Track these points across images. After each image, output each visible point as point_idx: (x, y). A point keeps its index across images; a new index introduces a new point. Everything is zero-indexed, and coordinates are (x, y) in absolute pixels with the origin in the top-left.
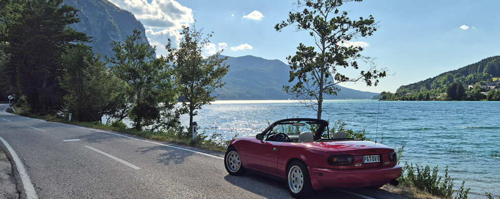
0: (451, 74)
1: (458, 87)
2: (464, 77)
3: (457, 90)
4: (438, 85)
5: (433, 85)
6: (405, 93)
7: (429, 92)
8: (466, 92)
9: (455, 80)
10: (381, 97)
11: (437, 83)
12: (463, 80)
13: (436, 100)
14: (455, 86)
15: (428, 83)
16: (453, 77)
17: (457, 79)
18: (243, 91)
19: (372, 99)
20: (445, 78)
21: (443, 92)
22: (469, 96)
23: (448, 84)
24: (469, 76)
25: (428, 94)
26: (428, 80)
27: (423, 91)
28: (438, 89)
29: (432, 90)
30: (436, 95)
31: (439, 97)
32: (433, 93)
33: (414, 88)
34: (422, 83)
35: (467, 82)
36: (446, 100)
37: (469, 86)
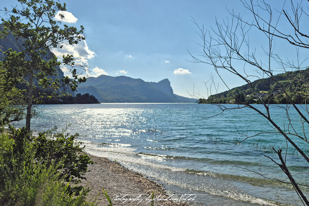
0: (238, 89)
1: (241, 96)
2: (245, 90)
3: (241, 98)
4: (231, 95)
5: (228, 95)
6: (212, 99)
7: (226, 99)
8: (246, 99)
9: (240, 92)
10: (199, 102)
11: (230, 94)
12: (244, 92)
13: (229, 103)
14: (239, 95)
15: (225, 94)
16: (239, 90)
17: (241, 91)
18: (119, 97)
19: (195, 103)
20: (234, 91)
21: (233, 99)
22: (247, 102)
23: (236, 94)
24: (247, 90)
25: (225, 100)
26: (225, 92)
27: (223, 98)
28: (231, 97)
29: (227, 97)
30: (230, 101)
31: (231, 102)
32: (227, 99)
33: (218, 97)
34: (222, 93)
35: (246, 93)
36: (234, 103)
37: (247, 96)
